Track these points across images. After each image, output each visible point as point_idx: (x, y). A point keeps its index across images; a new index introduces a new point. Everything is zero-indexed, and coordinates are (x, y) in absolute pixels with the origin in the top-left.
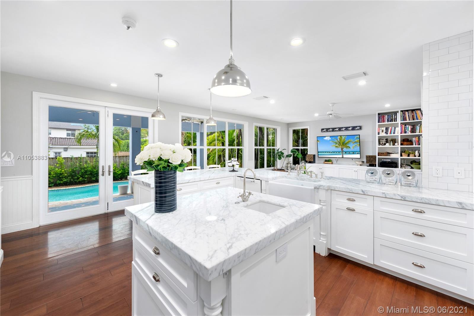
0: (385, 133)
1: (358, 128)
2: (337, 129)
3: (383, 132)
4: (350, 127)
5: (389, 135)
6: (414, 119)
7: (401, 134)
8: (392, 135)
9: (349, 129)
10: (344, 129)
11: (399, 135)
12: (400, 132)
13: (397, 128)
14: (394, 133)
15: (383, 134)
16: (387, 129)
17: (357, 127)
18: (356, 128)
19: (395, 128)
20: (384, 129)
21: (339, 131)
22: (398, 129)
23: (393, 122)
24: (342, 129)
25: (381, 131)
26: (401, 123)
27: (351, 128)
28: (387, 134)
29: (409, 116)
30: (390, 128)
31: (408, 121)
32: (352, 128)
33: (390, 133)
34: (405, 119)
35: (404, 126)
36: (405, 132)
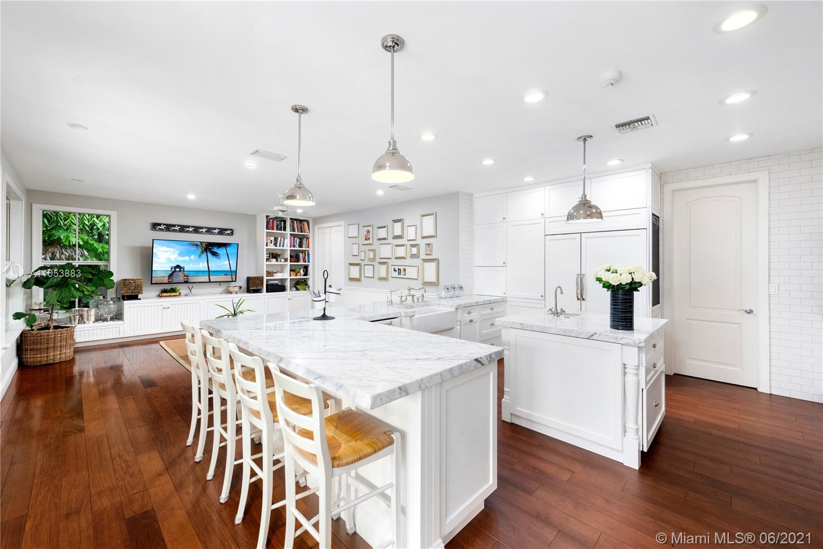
0: (274, 244)
1: (229, 232)
2: (191, 229)
3: (271, 243)
4: (215, 229)
5: (278, 248)
6: (302, 232)
7: (291, 248)
8: (281, 248)
9: (214, 231)
10: (204, 230)
11: (289, 248)
12: (289, 245)
13: (286, 240)
14: (283, 246)
15: (272, 246)
16: (276, 239)
17: (227, 230)
18: (226, 232)
19: (284, 240)
20: (272, 239)
21: (195, 233)
22: (288, 241)
23: (282, 232)
24: (201, 230)
25: (269, 241)
26: (291, 234)
27: (217, 231)
28: (276, 246)
29: (297, 226)
30: (279, 238)
31: (296, 233)
32: (219, 230)
33: (280, 246)
34: (294, 230)
35: (293, 237)
36: (294, 246)
